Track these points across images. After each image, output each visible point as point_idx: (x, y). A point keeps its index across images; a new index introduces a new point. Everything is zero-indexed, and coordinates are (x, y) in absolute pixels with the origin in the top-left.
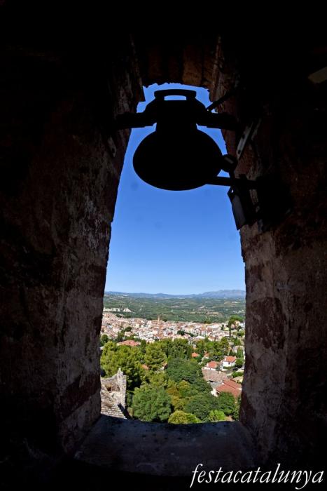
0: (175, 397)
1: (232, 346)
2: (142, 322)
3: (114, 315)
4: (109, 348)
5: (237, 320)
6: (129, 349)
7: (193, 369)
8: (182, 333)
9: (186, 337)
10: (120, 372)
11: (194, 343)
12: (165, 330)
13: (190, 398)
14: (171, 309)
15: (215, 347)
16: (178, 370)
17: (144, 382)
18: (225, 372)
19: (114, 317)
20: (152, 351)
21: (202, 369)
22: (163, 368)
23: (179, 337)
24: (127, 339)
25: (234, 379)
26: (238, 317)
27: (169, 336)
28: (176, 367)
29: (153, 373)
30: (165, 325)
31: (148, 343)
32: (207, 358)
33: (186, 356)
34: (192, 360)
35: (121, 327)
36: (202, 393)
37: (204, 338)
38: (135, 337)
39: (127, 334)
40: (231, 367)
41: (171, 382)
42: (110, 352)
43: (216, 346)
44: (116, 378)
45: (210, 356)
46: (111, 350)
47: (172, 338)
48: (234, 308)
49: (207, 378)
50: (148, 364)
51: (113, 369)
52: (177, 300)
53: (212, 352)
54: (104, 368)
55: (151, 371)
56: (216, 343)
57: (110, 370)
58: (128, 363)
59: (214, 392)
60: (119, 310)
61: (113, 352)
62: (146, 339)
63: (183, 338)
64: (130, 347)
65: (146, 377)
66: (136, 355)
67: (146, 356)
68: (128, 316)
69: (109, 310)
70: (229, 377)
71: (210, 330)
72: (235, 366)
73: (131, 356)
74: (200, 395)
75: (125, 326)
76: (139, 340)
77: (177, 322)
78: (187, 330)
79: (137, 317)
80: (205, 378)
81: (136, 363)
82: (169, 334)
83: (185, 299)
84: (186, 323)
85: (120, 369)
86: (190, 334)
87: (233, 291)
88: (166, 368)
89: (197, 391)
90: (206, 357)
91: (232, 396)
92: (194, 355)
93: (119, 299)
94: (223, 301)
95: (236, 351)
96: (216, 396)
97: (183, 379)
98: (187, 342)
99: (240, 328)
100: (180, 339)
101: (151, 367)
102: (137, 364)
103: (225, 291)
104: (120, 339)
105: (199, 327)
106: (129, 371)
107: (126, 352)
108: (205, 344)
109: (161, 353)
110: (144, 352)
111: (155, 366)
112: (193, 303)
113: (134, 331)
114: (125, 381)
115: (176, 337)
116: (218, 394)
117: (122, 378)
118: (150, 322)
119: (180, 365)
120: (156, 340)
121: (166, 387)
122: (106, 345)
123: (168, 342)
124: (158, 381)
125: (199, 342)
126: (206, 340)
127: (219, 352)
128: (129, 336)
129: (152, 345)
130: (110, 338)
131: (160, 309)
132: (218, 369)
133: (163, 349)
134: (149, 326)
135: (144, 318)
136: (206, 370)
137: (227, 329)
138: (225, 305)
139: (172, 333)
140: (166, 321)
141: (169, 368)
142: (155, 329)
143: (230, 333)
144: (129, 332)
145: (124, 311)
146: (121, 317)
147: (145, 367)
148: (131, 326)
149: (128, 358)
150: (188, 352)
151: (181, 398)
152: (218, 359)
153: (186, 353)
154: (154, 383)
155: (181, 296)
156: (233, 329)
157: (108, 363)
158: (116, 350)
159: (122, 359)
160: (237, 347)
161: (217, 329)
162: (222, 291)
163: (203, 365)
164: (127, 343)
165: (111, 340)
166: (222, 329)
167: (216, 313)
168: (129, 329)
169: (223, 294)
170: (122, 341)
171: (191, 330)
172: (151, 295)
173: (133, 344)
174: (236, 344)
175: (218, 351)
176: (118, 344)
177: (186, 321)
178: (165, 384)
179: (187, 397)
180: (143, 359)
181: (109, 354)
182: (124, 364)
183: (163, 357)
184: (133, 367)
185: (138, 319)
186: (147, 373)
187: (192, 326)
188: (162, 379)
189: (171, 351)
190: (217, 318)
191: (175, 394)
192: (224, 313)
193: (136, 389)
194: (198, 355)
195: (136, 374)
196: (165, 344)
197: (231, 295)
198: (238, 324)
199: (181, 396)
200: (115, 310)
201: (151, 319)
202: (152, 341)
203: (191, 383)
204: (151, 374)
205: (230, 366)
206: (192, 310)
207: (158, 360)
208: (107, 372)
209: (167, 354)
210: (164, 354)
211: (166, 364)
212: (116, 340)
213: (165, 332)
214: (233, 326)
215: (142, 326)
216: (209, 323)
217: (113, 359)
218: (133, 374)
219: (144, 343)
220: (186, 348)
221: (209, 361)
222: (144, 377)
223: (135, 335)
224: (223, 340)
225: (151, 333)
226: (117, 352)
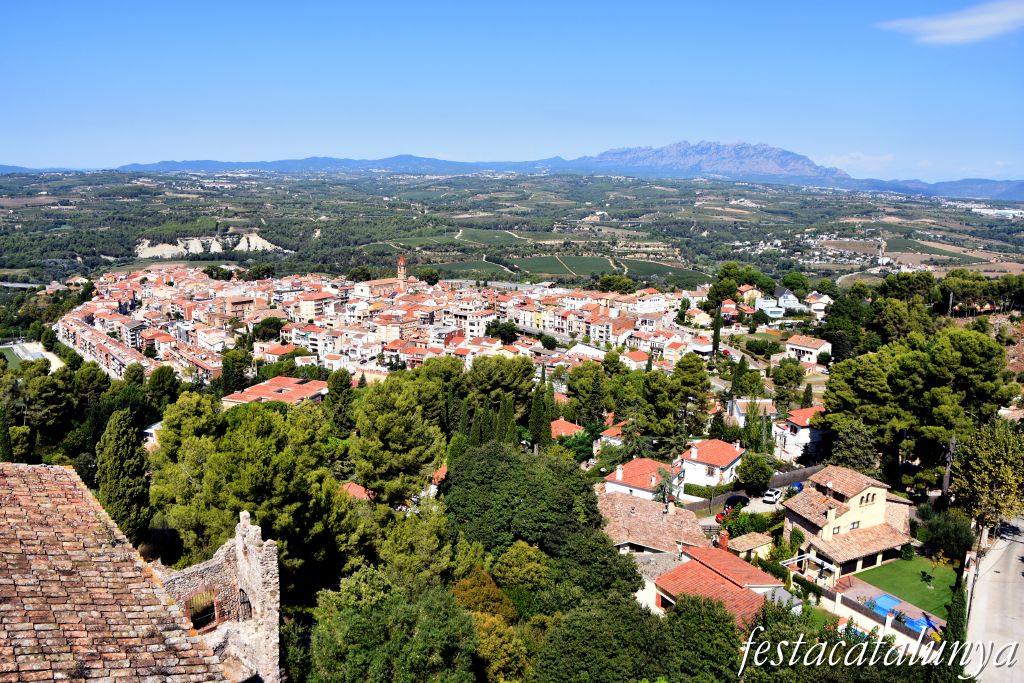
0: (490, 620)
1: (724, 398)
2: (328, 289)
3: (195, 273)
4: (190, 423)
5: (750, 281)
6: (277, 418)
7: (555, 489)
8: (506, 333)
9: (523, 350)
10: (248, 529)
11: (558, 376)
12: (430, 319)
13: (549, 620)
14: (453, 227)
15: (651, 399)
16: (497, 498)
17: (354, 561)
18: (692, 507)
19: (194, 280)
20: (381, 419)
21: (597, 486)
22: (433, 489)
23: (495, 349)
24: (265, 372)
25: (730, 543)
26: (755, 271)
27: (451, 349)
28: (487, 482)
29: (390, 516)
30: (433, 297)
31: (362, 382)
32: (617, 443)
33: (527, 435)
34: (553, 452)
35: (236, 322)
36: (596, 599)
37: (601, 355)
38: (299, 362)
39: (264, 351)
40: (720, 490)
41: (469, 553)
42: (192, 445)
43: (652, 392)
44: (231, 559)
45: (627, 435)
46: (198, 433)
47: (462, 355)
48: (735, 230)
49: (617, 532)
50: (368, 478)
51: (213, 518)
52: (483, 185)
53: (633, 417)
54: (172, 523)
55: (383, 509)
56: (655, 377)
57: (199, 528)
58: (279, 484)
59: (647, 597)
60: (216, 248)
61: (206, 442)
62: (351, 368)
63: (509, 355)
64: (283, 409)
65: (363, 538)
66: (311, 440)
67: (354, 443)
68: (262, 269)
69: (166, 250)
70: (708, 530)
71: (626, 322)
72: (737, 486)
73: (288, 449)
74: (591, 609)
75: (253, 316)
76: (321, 374)
77: (482, 283)
78: (527, 320)
79: (303, 273)
80: (608, 531)
81: (313, 475)
82: (449, 338)
83: (517, 182)
84: (525, 287)
85: (244, 514)
86: (540, 337)
87: (740, 151)
88: (444, 487)
89: (577, 591)
90: (612, 439)
91: (727, 619)
92: (562, 428)
93: (210, 194)
94: (688, 193)
95: (741, 422)
96: (658, 611)
97: (517, 537)
98: (528, 371)
99: (762, 318)
100: (500, 361)
101: (380, 490)
102: (320, 482)
103: (703, 149)
104: (233, 378)
105: (578, 304)
106: (284, 518)
107: (265, 432)
108: (608, 384)
109: (421, 425)
110: (346, 425)
111: (396, 483)
112: (553, 200)
113: (293, 335)
114: (274, 566)
115: (479, 351)
116: (664, 604)
117: (255, 554)
118: (361, 289)
119: (503, 476)
120: (396, 367)
121: (447, 575)
122: (171, 412)
123: (448, 374)
124: (412, 548)
125: (579, 374)
126: (612, 365)
127: (669, 421)
128: (273, 359)
129: (379, 390)
130: (188, 380)
131: (406, 226)
132: (663, 494)
133: (427, 404)
134: (362, 307)
135: (334, 272)
136: (611, 498)
137: (704, 319)
138: (700, 210)
139: (461, 334)
140: (432, 280)
141: (457, 490)
142: (388, 319)
143: (716, 339)
144: (274, 344)
145: (242, 246)
146: (228, 276)
147: (354, 491)
148: (278, 313)
149: (275, 460)
150: (535, 415)
151: (512, 621)
152: (662, 446)
153: (523, 421)
154: (399, 559)
155: (499, 167)
156: (728, 324)
157: (188, 497)
158: (218, 429)
159: (251, 468)
160: (742, 402)
161: (658, 316)
162: (685, 150)
163: (601, 475)
164: (266, 392)
165: (192, 388)
166: (681, 319)
167: (658, 246)
168: (271, 329)
169: (691, 161)
170: (242, 384)
171: (545, 321)
172: (361, 163)
173: (293, 393)
174: (739, 389)
175: (662, 413)
176: (228, 403)
177: (520, 280)
178: (445, 562)
179: (538, 617)
180: (344, 456)
181: (190, 454)
182: (261, 492)
183: (430, 440)
184: (304, 497)
185: (310, 280)
186: (366, 520)
187: (548, 302)
188: (431, 542)
189: (463, 412)
190: (661, 271)
191: (489, 605)
192: (692, 247)
193: (325, 595)
194: (578, 431)
195: (318, 527)
196: (434, 385)
197: (724, 169)
198: (752, 303)
199: (511, 611)
200: (196, 246)
201: (368, 278)
202: (377, 375)
203: (551, 553)
204: (383, 523)
205: (713, 482)
206: (549, 230)
207: (409, 457)
208: (189, 538)
209: (446, 429)
210: (434, 430)
211: (441, 473)
212: (216, 384)
213: (431, 332)
214: (729, 308)
215: (330, 310)
216: (625, 289)
217: (208, 474)
218: (305, 531)
219: (342, 384)
220: (525, 399)
221: (626, 459)
222: (354, 537)
223: (302, 353)
224: (682, 366)
225: (371, 337)
226: (226, 440)
